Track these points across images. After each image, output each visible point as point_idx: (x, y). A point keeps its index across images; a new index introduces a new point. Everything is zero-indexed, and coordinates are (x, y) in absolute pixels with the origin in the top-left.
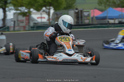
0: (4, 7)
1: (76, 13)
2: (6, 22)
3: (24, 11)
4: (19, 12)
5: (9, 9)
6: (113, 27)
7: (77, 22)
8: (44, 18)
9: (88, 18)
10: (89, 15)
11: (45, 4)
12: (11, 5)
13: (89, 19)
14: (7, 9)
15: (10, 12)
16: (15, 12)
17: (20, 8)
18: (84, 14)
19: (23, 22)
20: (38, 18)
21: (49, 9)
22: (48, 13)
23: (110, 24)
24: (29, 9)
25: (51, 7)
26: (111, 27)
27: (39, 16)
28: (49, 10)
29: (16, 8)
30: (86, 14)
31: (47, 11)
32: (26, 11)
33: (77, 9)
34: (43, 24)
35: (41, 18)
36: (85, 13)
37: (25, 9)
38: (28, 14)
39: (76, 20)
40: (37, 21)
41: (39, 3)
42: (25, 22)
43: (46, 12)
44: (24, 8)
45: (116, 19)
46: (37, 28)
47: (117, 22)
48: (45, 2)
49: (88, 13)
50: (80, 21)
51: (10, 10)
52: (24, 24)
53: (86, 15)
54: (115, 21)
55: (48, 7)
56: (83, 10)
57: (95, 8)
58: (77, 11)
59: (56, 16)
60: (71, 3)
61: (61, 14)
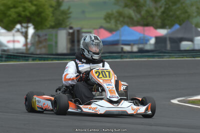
1: (69, 34)
6: (130, 58)
7: (72, 49)
8: (18, 42)
11: (20, 19)
20: (9, 42)
21: (27, 27)
22: (24, 34)
23: (125, 52)
25: (30, 25)
26: (126, 57)
27: (11, 38)
31: (24, 30)
33: (71, 28)
34: (16, 51)
35: (14, 41)
36: (83, 34)
39: (69, 46)
40: (6, 46)
41: (11, 18)
43: (22, 33)
45: (134, 44)
46: (6, 58)
47: (135, 49)
48: (19, 15)
50: (76, 48)
54: (132, 48)
55: (24, 25)
56: (81, 29)
57: (101, 27)
58: (71, 31)
59: (37, 39)
60: (61, 18)
61: (46, 35)
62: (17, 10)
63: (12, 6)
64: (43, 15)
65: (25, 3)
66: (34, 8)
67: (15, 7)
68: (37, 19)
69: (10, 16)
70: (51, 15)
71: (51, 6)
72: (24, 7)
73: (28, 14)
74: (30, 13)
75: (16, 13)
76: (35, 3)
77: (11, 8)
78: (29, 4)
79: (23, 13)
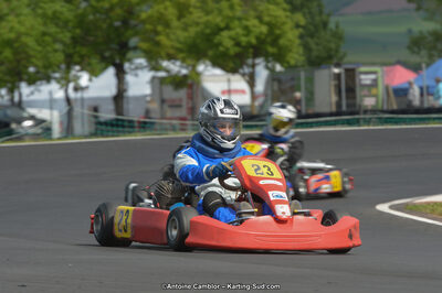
0: (118, 61)
2: (125, 106)
3: (179, 72)
4: (162, 74)
5: (133, 67)
7: (339, 104)
8: (243, 92)
9: (374, 91)
10: (375, 83)
12: (139, 53)
13: (376, 96)
14: (127, 66)
15: (136, 75)
16: (151, 74)
17: (165, 64)
18: (360, 80)
19: (179, 106)
20: (223, 92)
21: (253, 66)
22: (247, 78)
24: (194, 67)
25: (258, 61)
27: (225, 86)
28: (251, 70)
29: (153, 63)
30: (366, 79)
32: (184, 71)
33: (338, 65)
35: (229, 92)
36: (363, 77)
37: (181, 67)
38: (189, 81)
39: (334, 98)
41: (221, 49)
42: (184, 103)
43: (243, 75)
44: (178, 63)
48: (238, 44)
49: (373, 77)
51: (137, 68)
52: (183, 112)
53: (368, 82)
55: (250, 61)
56: (359, 66)
58: (336, 71)
59: (276, 86)
60: (333, 46)
61: (292, 79)
62: (232, 33)
63: (222, 25)
64: (282, 42)
65: (247, 20)
66: (264, 29)
67: (227, 28)
68: (271, 50)
69: (220, 44)
70: (298, 41)
71: (297, 26)
72: (246, 28)
73: (254, 41)
74: (257, 38)
75: (231, 38)
76: (266, 19)
77: (222, 30)
78: (256, 22)
79: (244, 40)
